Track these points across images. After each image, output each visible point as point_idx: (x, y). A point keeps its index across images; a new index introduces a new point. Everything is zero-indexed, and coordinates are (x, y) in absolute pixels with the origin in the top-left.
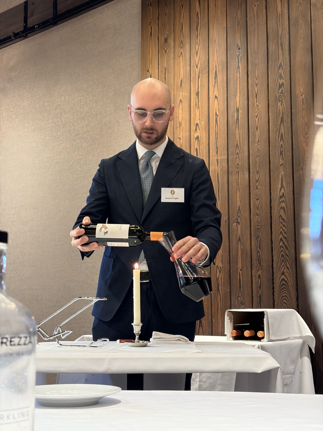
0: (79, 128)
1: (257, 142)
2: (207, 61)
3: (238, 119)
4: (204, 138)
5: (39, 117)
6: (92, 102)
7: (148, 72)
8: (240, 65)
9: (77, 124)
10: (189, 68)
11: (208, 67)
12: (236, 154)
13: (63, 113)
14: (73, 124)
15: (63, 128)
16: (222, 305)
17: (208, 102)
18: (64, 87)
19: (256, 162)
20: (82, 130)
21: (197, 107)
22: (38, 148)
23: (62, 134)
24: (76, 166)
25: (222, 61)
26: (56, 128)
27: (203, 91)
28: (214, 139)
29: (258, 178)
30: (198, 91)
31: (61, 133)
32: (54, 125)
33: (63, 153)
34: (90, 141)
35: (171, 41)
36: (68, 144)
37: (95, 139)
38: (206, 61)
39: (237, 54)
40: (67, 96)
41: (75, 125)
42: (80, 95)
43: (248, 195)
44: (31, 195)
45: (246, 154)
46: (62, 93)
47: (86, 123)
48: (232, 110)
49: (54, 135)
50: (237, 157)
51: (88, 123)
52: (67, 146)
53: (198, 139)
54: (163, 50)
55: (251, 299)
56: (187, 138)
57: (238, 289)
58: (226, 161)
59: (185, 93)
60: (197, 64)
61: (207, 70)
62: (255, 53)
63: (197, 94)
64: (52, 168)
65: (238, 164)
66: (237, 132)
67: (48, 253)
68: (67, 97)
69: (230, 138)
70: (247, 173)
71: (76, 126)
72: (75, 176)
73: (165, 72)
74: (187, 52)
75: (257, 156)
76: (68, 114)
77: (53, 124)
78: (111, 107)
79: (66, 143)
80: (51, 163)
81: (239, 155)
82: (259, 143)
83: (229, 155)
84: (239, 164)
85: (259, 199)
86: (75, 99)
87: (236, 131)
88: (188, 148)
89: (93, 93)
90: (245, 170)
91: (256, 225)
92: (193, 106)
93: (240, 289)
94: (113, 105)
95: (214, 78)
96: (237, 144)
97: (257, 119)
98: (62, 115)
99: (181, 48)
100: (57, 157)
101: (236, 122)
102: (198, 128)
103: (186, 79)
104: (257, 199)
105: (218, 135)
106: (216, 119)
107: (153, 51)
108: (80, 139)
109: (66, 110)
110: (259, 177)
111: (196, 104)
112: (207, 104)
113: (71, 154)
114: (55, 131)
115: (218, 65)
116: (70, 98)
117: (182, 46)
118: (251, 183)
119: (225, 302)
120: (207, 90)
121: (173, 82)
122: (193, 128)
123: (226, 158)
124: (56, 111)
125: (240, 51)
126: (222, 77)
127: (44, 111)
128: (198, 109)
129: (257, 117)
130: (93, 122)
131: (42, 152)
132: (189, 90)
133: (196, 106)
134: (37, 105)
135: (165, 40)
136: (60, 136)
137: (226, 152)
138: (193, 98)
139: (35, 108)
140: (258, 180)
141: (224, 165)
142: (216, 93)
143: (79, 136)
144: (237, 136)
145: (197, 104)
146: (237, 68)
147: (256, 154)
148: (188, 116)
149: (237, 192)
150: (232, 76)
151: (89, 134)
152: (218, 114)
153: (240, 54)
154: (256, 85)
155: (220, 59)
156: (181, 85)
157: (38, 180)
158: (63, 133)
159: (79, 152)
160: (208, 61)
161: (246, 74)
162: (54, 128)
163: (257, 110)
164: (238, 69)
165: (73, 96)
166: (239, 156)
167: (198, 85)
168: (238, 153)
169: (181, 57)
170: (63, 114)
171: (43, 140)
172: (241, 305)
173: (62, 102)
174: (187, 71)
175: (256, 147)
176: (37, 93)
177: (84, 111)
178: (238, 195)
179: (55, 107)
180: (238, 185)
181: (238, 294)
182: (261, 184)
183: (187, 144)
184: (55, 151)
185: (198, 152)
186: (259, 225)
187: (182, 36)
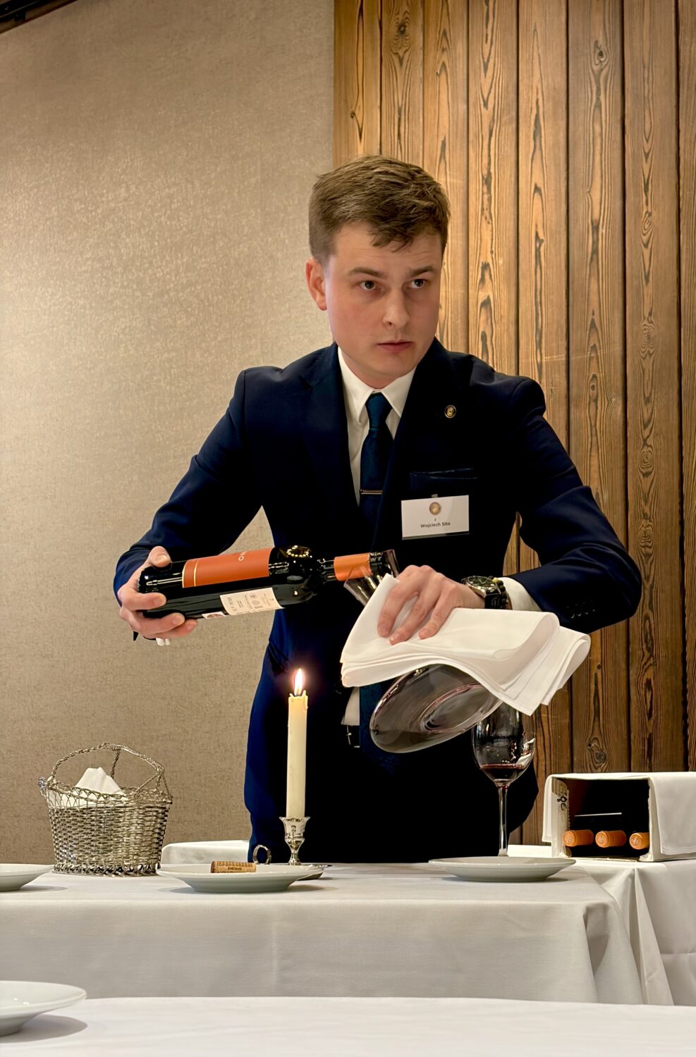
0: (168, 273)
1: (647, 315)
2: (512, 89)
3: (595, 251)
4: (505, 305)
5: (57, 243)
6: (202, 203)
7: (352, 117)
8: (602, 98)
9: (160, 264)
10: (465, 107)
11: (515, 104)
12: (590, 349)
13: (122, 232)
14: (151, 263)
15: (122, 274)
16: (548, 762)
17: (516, 204)
18: (126, 161)
19: (644, 370)
20: (173, 279)
21: (486, 218)
22: (55, 329)
23: (121, 290)
24: (159, 381)
25: (554, 88)
26: (104, 275)
27: (501, 172)
28: (532, 306)
29: (649, 414)
30: (489, 173)
31: (117, 289)
32: (98, 265)
33: (124, 345)
34: (196, 312)
35: (415, 32)
36: (136, 319)
37: (209, 305)
38: (510, 88)
39: (596, 68)
40: (133, 184)
41: (156, 265)
42: (169, 181)
43: (620, 463)
44: (38, 462)
45: (618, 349)
46: (120, 176)
47: (185, 260)
48: (580, 225)
49: (98, 293)
50: (593, 357)
51: (191, 260)
52: (134, 325)
53: (488, 308)
54: (394, 57)
55: (625, 745)
56: (459, 303)
57: (592, 718)
58: (563, 368)
59: (453, 178)
60: (485, 97)
61: (514, 114)
62: (644, 67)
63: (487, 181)
64: (95, 385)
65: (594, 376)
66: (594, 286)
67: (85, 620)
68: (133, 188)
69: (573, 306)
70: (620, 402)
71: (159, 270)
72: (156, 409)
73: (399, 119)
74: (458, 61)
75: (646, 356)
76: (137, 234)
77: (94, 263)
78: (253, 215)
79: (131, 317)
80: (92, 371)
81: (597, 352)
82: (652, 319)
83: (571, 351)
84: (598, 375)
85: (649, 473)
86: (157, 192)
87: (592, 286)
88: (459, 332)
89: (203, 178)
90: (614, 393)
91: (643, 544)
92: (474, 214)
93: (597, 718)
94: (259, 210)
95: (532, 136)
96: (593, 321)
97: (646, 252)
98: (119, 237)
99: (443, 50)
100: (106, 356)
101: (592, 259)
102: (487, 277)
103: (457, 137)
104: (646, 475)
105: (541, 295)
106: (538, 250)
107: (367, 59)
108: (169, 306)
109: (132, 222)
110: (652, 415)
111: (483, 209)
112: (512, 209)
113: (145, 348)
114: (102, 282)
115: (543, 100)
116: (141, 191)
117: (445, 45)
118: (629, 428)
119: (555, 754)
120: (514, 170)
121: (421, 147)
122: (475, 275)
123: (564, 359)
124: (104, 226)
125: (602, 59)
126: (552, 134)
127: (71, 226)
128: (489, 223)
129: (646, 246)
130: (206, 257)
131: (66, 341)
132: (466, 169)
133: (482, 214)
134: (53, 209)
135: (399, 29)
136: (115, 296)
137: (564, 343)
138: (474, 191)
139: (47, 219)
140: (649, 421)
141: (557, 380)
142: (538, 179)
143: (166, 297)
144: (594, 298)
145: (485, 208)
146: (595, 106)
147: (643, 350)
148: (460, 242)
149: (592, 454)
150: (581, 129)
151: (194, 292)
152: (541, 236)
153: (602, 70)
154: (647, 156)
155: (548, 82)
156: (443, 156)
157: (57, 420)
158: (123, 287)
159: (168, 340)
160: (515, 89)
161: (619, 126)
162: (100, 275)
163: (646, 226)
164: (597, 112)
165: (150, 184)
166: (599, 354)
167: (489, 156)
168: (595, 345)
169: (443, 76)
170: (123, 236)
171: (69, 307)
172: (597, 761)
173: (121, 202)
174: (458, 116)
175: (645, 329)
176: (53, 176)
177: (179, 228)
178: (595, 462)
179: (100, 216)
180: (594, 434)
181: (591, 732)
182: (655, 432)
183: (459, 321)
184: (102, 338)
185: (488, 343)
186: (650, 545)
187: (445, 19)
